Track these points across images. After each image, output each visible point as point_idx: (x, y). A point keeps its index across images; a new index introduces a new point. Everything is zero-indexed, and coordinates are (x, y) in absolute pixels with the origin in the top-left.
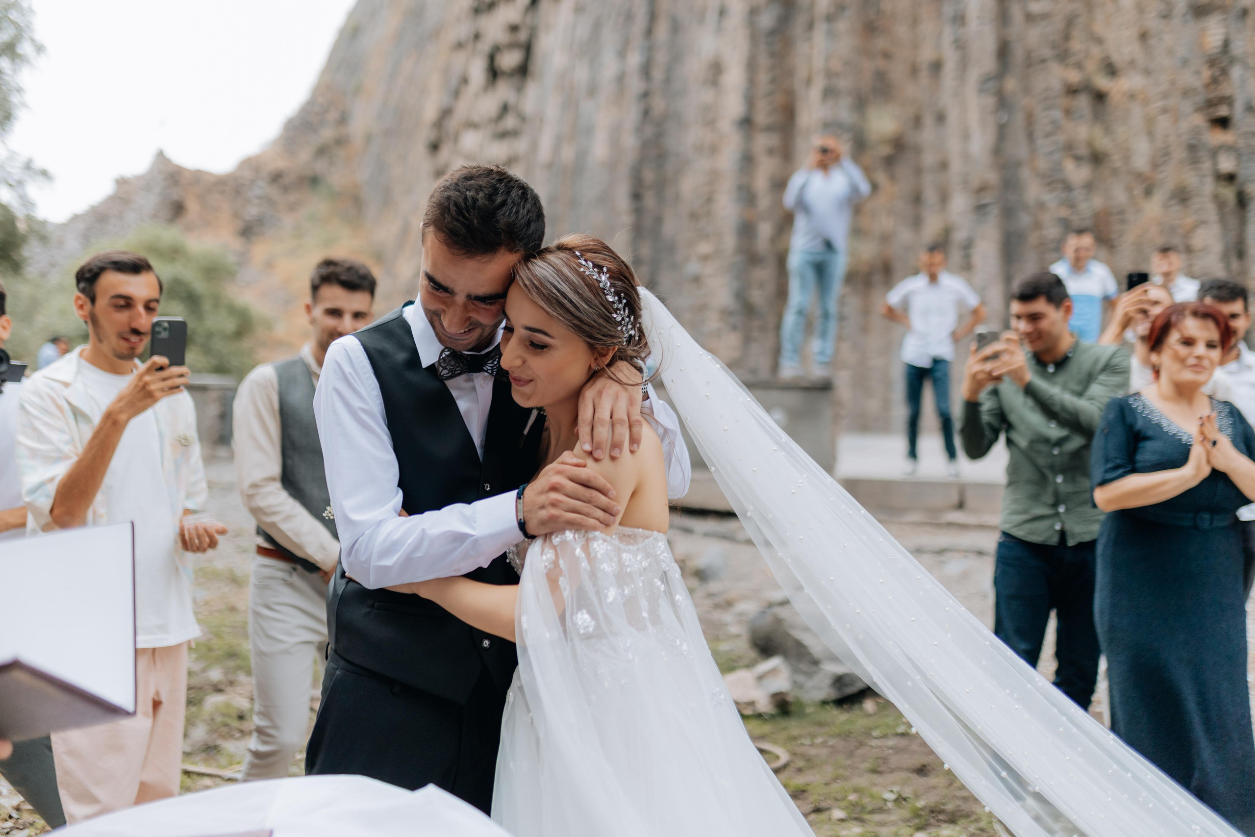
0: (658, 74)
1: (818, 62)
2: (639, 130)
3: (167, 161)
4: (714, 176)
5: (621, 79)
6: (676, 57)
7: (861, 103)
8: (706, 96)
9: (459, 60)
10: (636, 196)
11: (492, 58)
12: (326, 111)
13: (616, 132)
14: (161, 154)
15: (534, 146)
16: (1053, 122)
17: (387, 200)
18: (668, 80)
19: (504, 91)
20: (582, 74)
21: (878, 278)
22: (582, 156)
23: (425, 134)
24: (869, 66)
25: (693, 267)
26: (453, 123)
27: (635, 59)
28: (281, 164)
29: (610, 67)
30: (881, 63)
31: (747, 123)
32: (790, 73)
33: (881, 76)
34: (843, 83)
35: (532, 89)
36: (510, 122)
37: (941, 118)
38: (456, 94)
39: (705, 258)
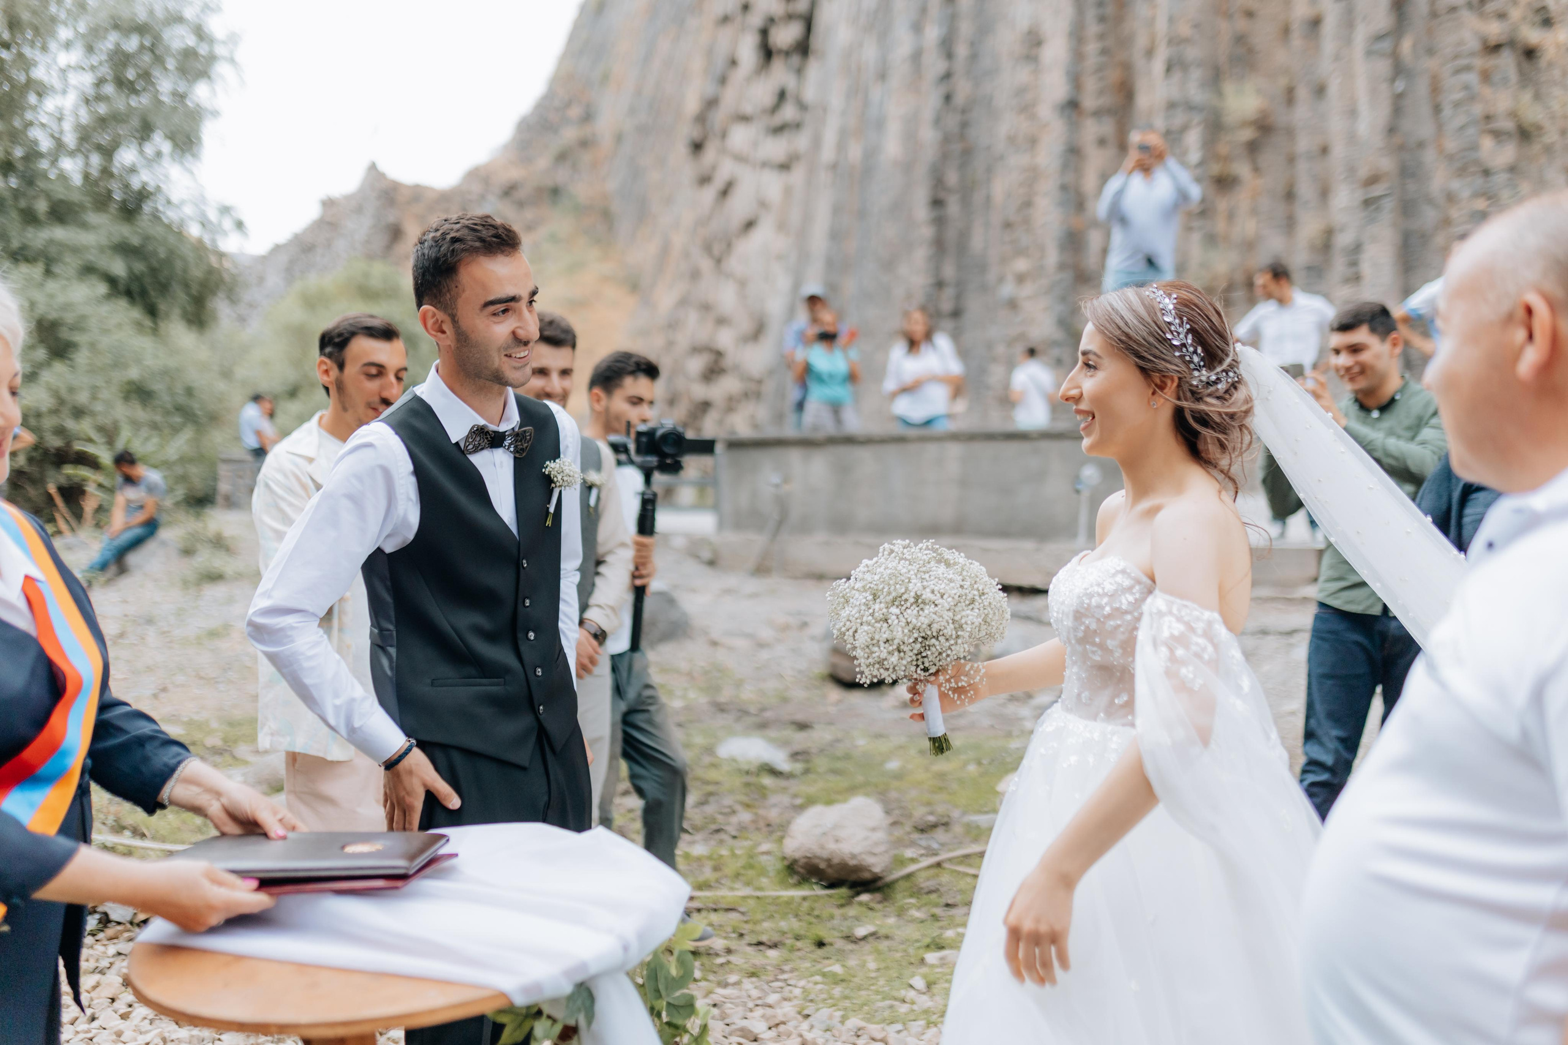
0: (962, 50)
1: (1161, 26)
2: (937, 121)
3: (382, 176)
4: (1033, 175)
5: (916, 57)
6: (984, 28)
7: (1215, 78)
8: (1023, 75)
9: (725, 35)
10: (937, 203)
11: (764, 33)
12: (568, 104)
13: (911, 125)
14: (373, 167)
15: (817, 142)
16: (1466, 87)
17: (643, 214)
18: (974, 57)
19: (780, 74)
20: (870, 53)
21: (1239, 294)
22: (871, 154)
23: (687, 131)
24: (1225, 28)
25: (1008, 289)
26: (719, 117)
27: (933, 33)
28: (515, 174)
29: (903, 43)
30: (1241, 24)
31: (1072, 106)
32: (1126, 42)
33: (1240, 39)
34: (1192, 53)
35: (814, 69)
36: (788, 112)
37: (1320, 91)
38: (723, 80)
39: (1021, 279)
